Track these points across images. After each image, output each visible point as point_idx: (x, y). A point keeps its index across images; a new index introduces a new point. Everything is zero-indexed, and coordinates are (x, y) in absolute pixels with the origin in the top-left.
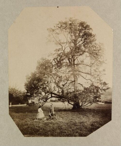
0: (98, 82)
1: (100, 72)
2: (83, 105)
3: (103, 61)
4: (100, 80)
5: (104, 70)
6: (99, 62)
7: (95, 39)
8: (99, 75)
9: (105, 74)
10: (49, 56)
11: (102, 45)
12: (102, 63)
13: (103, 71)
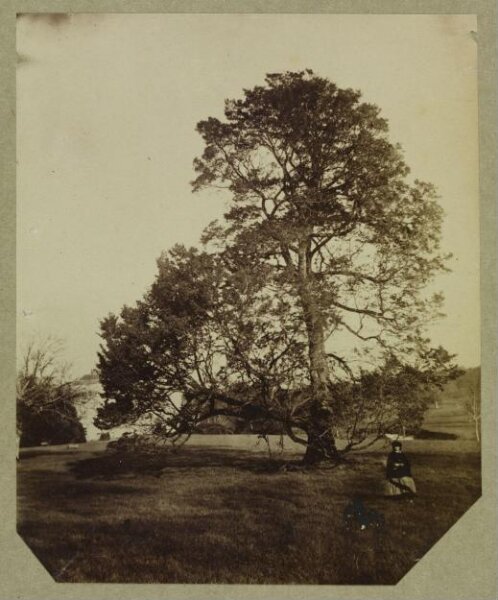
0: (410, 350)
1: (420, 307)
2: (354, 447)
3: (435, 260)
4: (420, 339)
5: (438, 298)
6: (417, 266)
7: (403, 168)
8: (415, 319)
9: (443, 315)
10: (205, 240)
11: (426, 190)
12: (433, 268)
13: (433, 304)
